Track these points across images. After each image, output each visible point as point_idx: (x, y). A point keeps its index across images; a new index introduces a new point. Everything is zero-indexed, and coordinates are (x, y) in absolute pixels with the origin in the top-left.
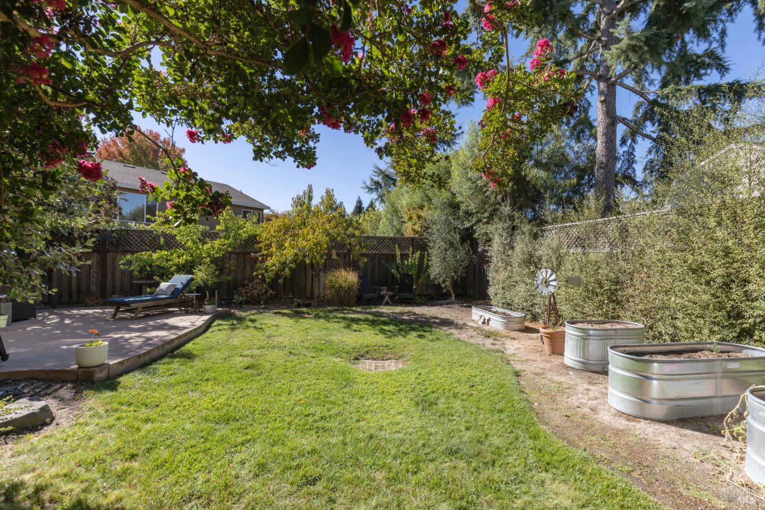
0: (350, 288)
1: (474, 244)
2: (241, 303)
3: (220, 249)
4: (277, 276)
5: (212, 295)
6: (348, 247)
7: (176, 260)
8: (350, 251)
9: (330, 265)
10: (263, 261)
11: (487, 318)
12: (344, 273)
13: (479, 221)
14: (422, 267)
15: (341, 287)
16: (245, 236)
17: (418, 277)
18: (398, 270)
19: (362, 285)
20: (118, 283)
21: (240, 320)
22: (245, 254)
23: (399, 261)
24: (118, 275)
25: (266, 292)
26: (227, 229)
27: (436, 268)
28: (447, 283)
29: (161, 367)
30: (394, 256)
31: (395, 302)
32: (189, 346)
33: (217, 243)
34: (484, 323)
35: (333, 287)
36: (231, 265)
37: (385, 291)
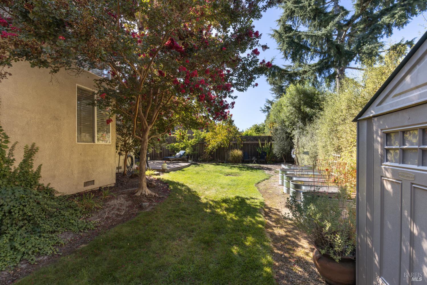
0: (238, 156)
1: (291, 139)
2: (201, 161)
3: (194, 142)
4: (212, 151)
5: (191, 157)
7: (181, 146)
9: (231, 148)
10: (208, 146)
12: (236, 151)
14: (271, 149)
15: (235, 156)
16: (202, 137)
17: (269, 153)
18: (260, 150)
19: (244, 156)
20: (165, 154)
21: (198, 165)
22: (203, 144)
23: (260, 146)
24: (165, 151)
25: (209, 157)
26: (196, 135)
27: (276, 149)
29: (178, 172)
30: (258, 144)
31: (257, 162)
32: (184, 169)
33: (193, 140)
35: (232, 156)
36: (198, 148)
37: (254, 159)
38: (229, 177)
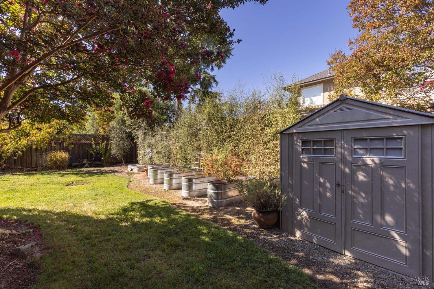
0: (63, 160)
1: (133, 139)
4: (12, 155)
6: (62, 140)
8: (63, 142)
9: (50, 149)
11: (132, 168)
12: (59, 153)
13: (135, 129)
14: (107, 149)
15: (57, 160)
17: (105, 154)
18: (93, 151)
19: (71, 159)
23: (94, 146)
25: (2, 165)
27: (115, 150)
28: (120, 156)
30: (91, 144)
31: (91, 166)
34: (131, 170)
35: (52, 160)
37: (85, 161)
38: (70, 187)
